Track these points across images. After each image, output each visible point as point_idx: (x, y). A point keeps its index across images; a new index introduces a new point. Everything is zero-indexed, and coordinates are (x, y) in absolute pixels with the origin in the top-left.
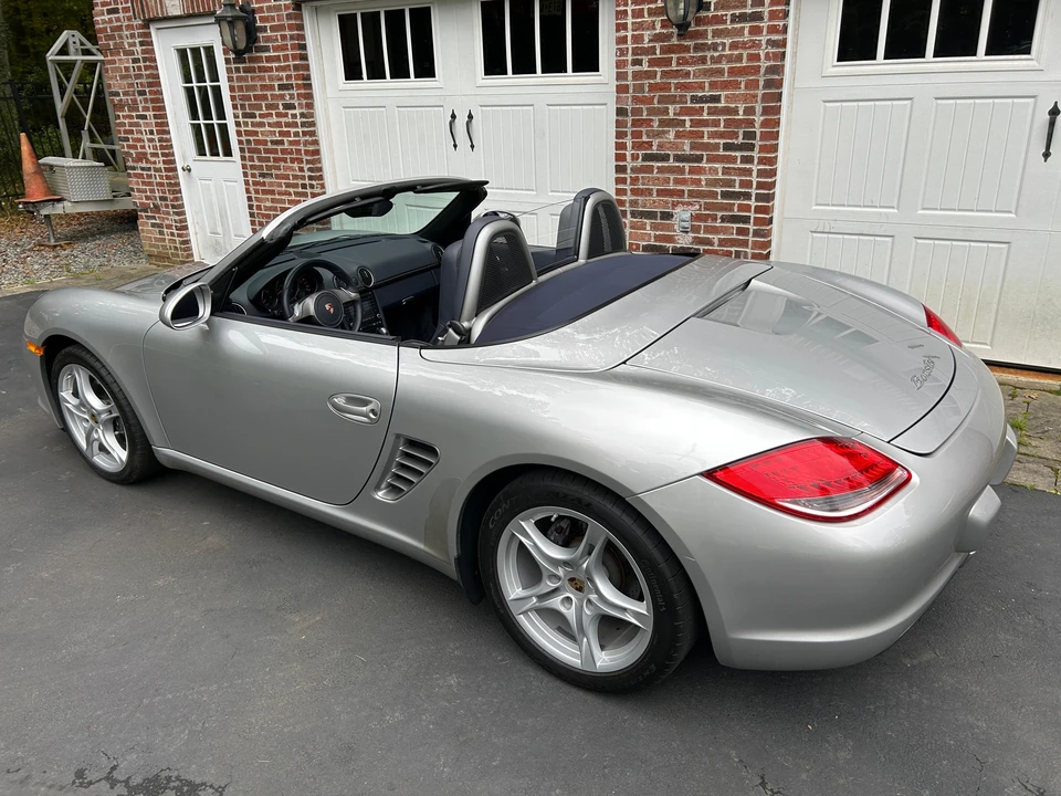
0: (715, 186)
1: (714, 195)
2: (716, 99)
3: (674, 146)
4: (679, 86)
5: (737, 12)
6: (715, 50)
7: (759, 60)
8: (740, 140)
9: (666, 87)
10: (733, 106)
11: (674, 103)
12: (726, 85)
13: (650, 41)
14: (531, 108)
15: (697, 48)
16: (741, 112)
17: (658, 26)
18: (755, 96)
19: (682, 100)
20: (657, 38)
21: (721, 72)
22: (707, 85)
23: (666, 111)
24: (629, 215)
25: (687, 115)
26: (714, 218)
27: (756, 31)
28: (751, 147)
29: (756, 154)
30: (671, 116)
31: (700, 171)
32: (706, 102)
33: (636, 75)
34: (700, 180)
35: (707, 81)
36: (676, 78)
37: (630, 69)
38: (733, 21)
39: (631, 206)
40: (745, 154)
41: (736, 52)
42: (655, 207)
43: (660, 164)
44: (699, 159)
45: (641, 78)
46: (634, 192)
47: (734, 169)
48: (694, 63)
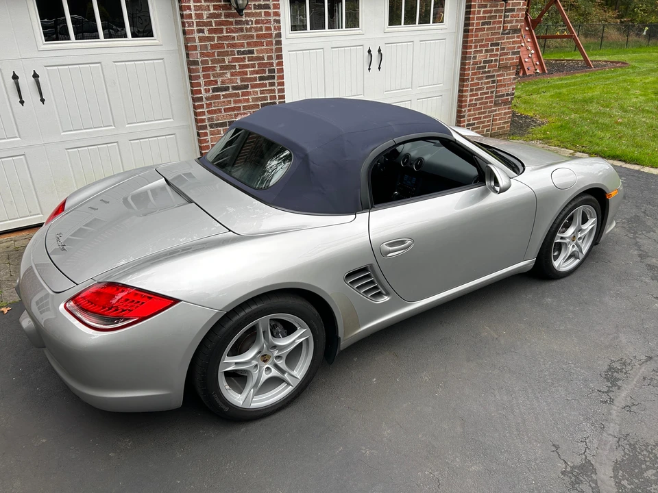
0: (257, 101)
1: (257, 106)
2: (252, 52)
3: (231, 81)
4: (229, 45)
5: (257, 3)
6: (248, 24)
7: (271, 30)
8: (267, 74)
9: (222, 46)
10: (261, 55)
11: (228, 55)
12: (256, 44)
13: (208, 18)
14: (99, 64)
15: (238, 23)
16: (266, 59)
17: (212, 8)
18: (272, 50)
19: (232, 53)
20: (211, 16)
21: (252, 37)
22: (245, 44)
23: (223, 61)
24: (208, 127)
25: (236, 62)
27: (267, 14)
28: (273, 77)
29: (276, 81)
30: (227, 63)
31: (248, 94)
32: (246, 54)
33: (201, 39)
34: (248, 99)
35: (245, 42)
36: (227, 40)
37: (197, 35)
38: (255, 8)
39: (209, 121)
40: (271, 81)
41: (259, 26)
42: (225, 119)
43: (224, 93)
44: (246, 87)
45: (205, 41)
46: (209, 112)
47: (266, 90)
48: (237, 32)
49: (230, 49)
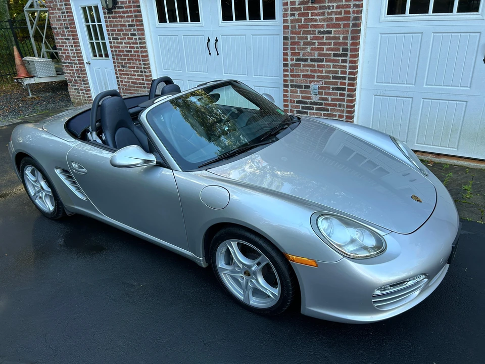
0: (329, 74)
1: (329, 77)
2: (330, 32)
3: (310, 54)
4: (312, 26)
6: (329, 9)
7: (350, 14)
8: (341, 52)
9: (306, 26)
10: (337, 35)
11: (310, 34)
12: (334, 26)
13: (299, 4)
14: (244, 36)
15: (321, 8)
16: (341, 39)
18: (348, 31)
19: (314, 32)
20: (302, 3)
21: (332, 19)
22: (325, 25)
23: (306, 38)
24: (290, 86)
25: (316, 40)
26: (329, 88)
28: (346, 55)
29: (348, 59)
30: (309, 40)
31: (322, 66)
32: (325, 34)
33: (292, 21)
34: (322, 70)
35: (325, 24)
36: (311, 22)
37: (289, 18)
39: (291, 82)
40: (343, 58)
41: (339, 10)
42: (302, 83)
43: (304, 63)
44: (322, 61)
45: (295, 22)
46: (292, 76)
47: (338, 65)
48: (319, 15)
49: (312, 29)
